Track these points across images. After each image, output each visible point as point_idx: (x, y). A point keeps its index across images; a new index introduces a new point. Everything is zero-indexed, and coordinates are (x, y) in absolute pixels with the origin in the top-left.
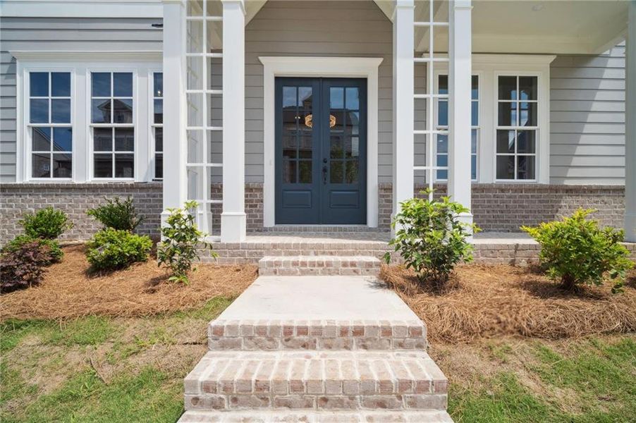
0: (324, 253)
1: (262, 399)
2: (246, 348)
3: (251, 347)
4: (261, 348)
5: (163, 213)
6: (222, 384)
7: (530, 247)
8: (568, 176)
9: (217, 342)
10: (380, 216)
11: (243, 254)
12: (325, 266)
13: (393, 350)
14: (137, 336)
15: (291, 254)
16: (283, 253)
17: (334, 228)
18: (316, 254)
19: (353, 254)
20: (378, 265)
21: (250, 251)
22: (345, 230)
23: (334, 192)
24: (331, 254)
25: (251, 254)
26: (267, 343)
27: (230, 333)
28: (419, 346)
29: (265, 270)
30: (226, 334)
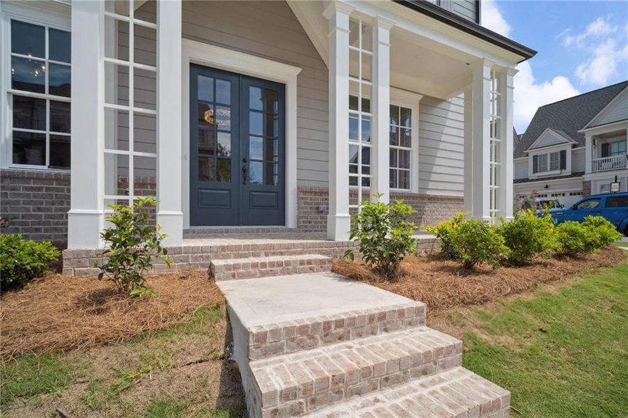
0: (274, 254)
1: (336, 393)
2: (289, 351)
3: (294, 349)
4: (303, 348)
5: (70, 212)
6: (302, 387)
7: (429, 241)
8: (429, 187)
9: (259, 350)
10: (299, 218)
11: (186, 259)
12: (284, 265)
13: (405, 329)
14: (115, 367)
15: (241, 256)
16: (232, 256)
17: (257, 229)
18: (267, 255)
19: (301, 253)
20: (330, 261)
21: (195, 255)
22: (268, 231)
23: (254, 193)
24: (281, 254)
25: (195, 259)
26: (308, 341)
27: (273, 338)
28: (422, 322)
29: (222, 275)
30: (269, 339)
